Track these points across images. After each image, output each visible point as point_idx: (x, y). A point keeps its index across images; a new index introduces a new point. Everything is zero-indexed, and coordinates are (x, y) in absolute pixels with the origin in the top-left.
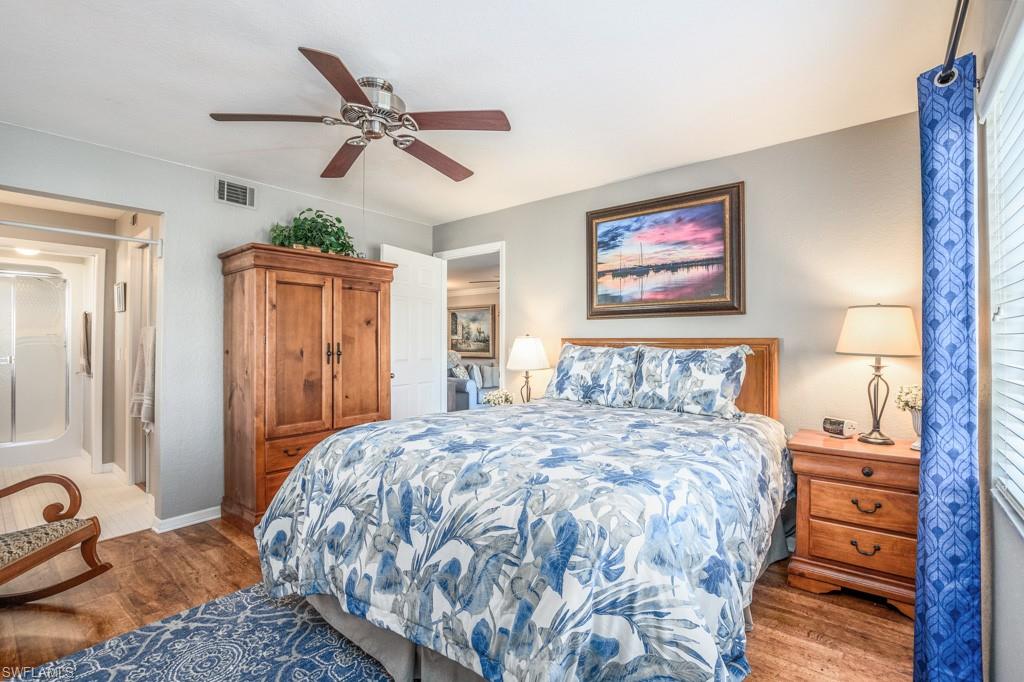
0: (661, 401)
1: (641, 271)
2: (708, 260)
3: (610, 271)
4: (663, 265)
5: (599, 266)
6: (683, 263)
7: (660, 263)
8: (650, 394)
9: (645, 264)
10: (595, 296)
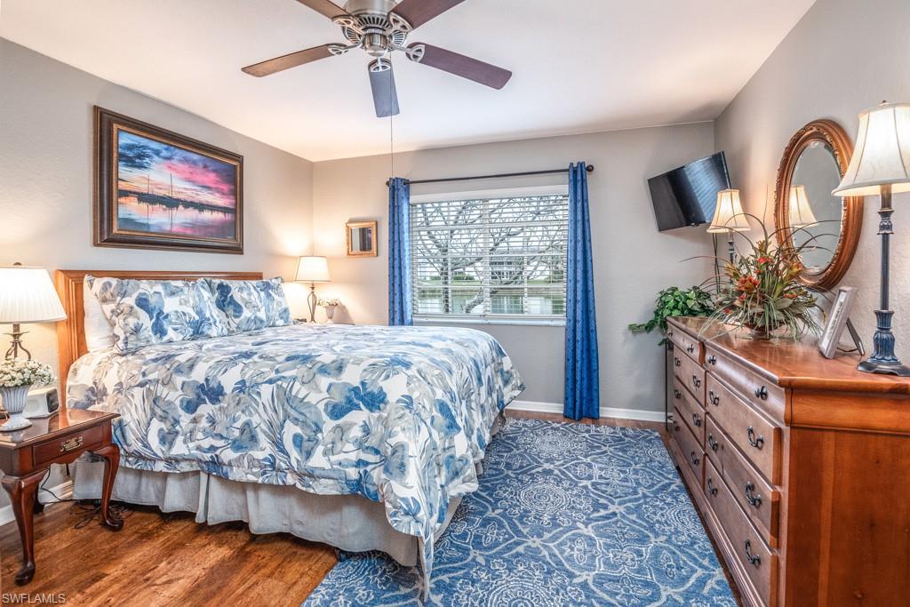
0: (262, 321)
1: (171, 203)
2: (225, 208)
3: (135, 193)
4: (192, 202)
5: (120, 182)
6: (208, 205)
7: (189, 200)
8: (253, 318)
9: (175, 196)
10: (115, 218)
